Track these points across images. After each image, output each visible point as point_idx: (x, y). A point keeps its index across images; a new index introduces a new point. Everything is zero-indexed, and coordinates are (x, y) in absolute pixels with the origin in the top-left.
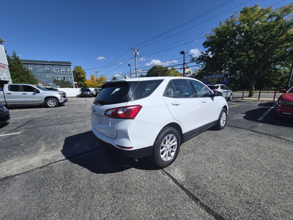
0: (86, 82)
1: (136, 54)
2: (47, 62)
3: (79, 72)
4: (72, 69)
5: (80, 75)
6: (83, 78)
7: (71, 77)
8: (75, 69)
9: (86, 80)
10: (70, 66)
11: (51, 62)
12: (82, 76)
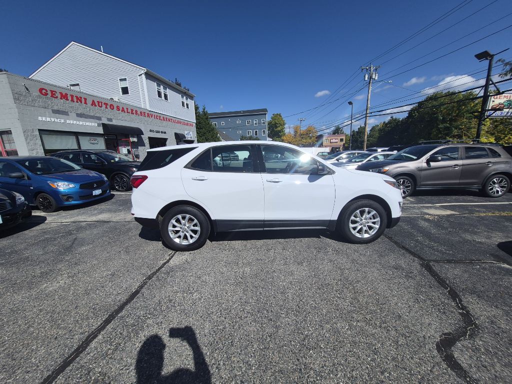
0: (284, 137)
1: (370, 78)
2: (240, 112)
3: (276, 123)
4: (268, 118)
5: (276, 127)
6: (282, 131)
7: (264, 131)
8: (272, 118)
9: (284, 134)
10: (266, 114)
11: (244, 112)
12: (279, 129)
